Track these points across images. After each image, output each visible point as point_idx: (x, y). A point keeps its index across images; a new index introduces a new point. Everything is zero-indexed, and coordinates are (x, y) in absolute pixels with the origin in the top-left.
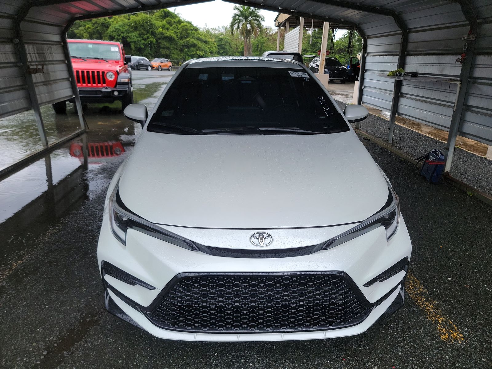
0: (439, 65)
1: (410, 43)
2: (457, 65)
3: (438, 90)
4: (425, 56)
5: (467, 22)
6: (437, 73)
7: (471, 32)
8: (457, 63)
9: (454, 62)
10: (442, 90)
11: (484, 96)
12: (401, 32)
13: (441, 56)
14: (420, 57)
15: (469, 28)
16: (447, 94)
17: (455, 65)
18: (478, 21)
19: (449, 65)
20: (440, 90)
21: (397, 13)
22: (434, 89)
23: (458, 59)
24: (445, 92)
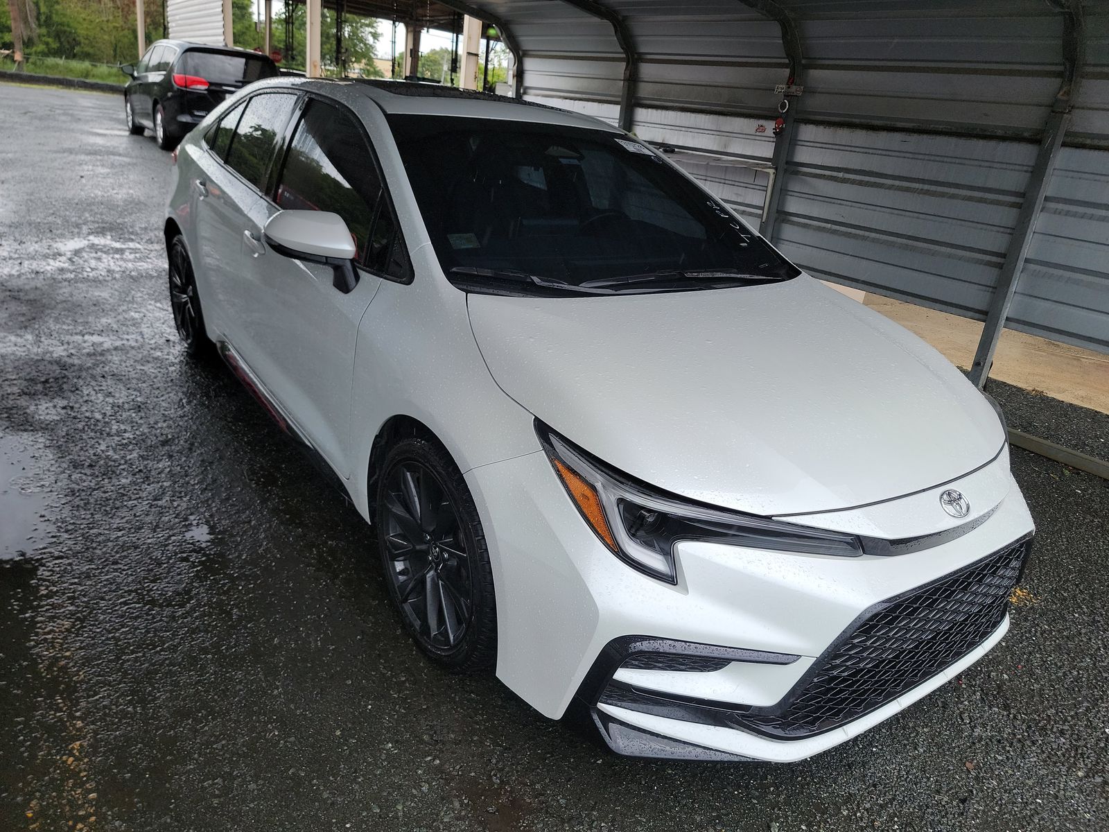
0: (718, 133)
1: (643, 82)
2: (757, 138)
3: (717, 180)
4: (683, 113)
5: (787, 61)
6: (715, 149)
7: (791, 81)
8: (757, 133)
9: (753, 132)
10: (727, 182)
11: (818, 198)
12: (624, 56)
13: (721, 118)
14: (671, 114)
15: (786, 72)
16: (741, 190)
17: (753, 137)
18: (803, 62)
19: (741, 136)
20: (723, 181)
21: (620, 18)
22: (709, 179)
23: (762, 126)
24: (734, 185)
